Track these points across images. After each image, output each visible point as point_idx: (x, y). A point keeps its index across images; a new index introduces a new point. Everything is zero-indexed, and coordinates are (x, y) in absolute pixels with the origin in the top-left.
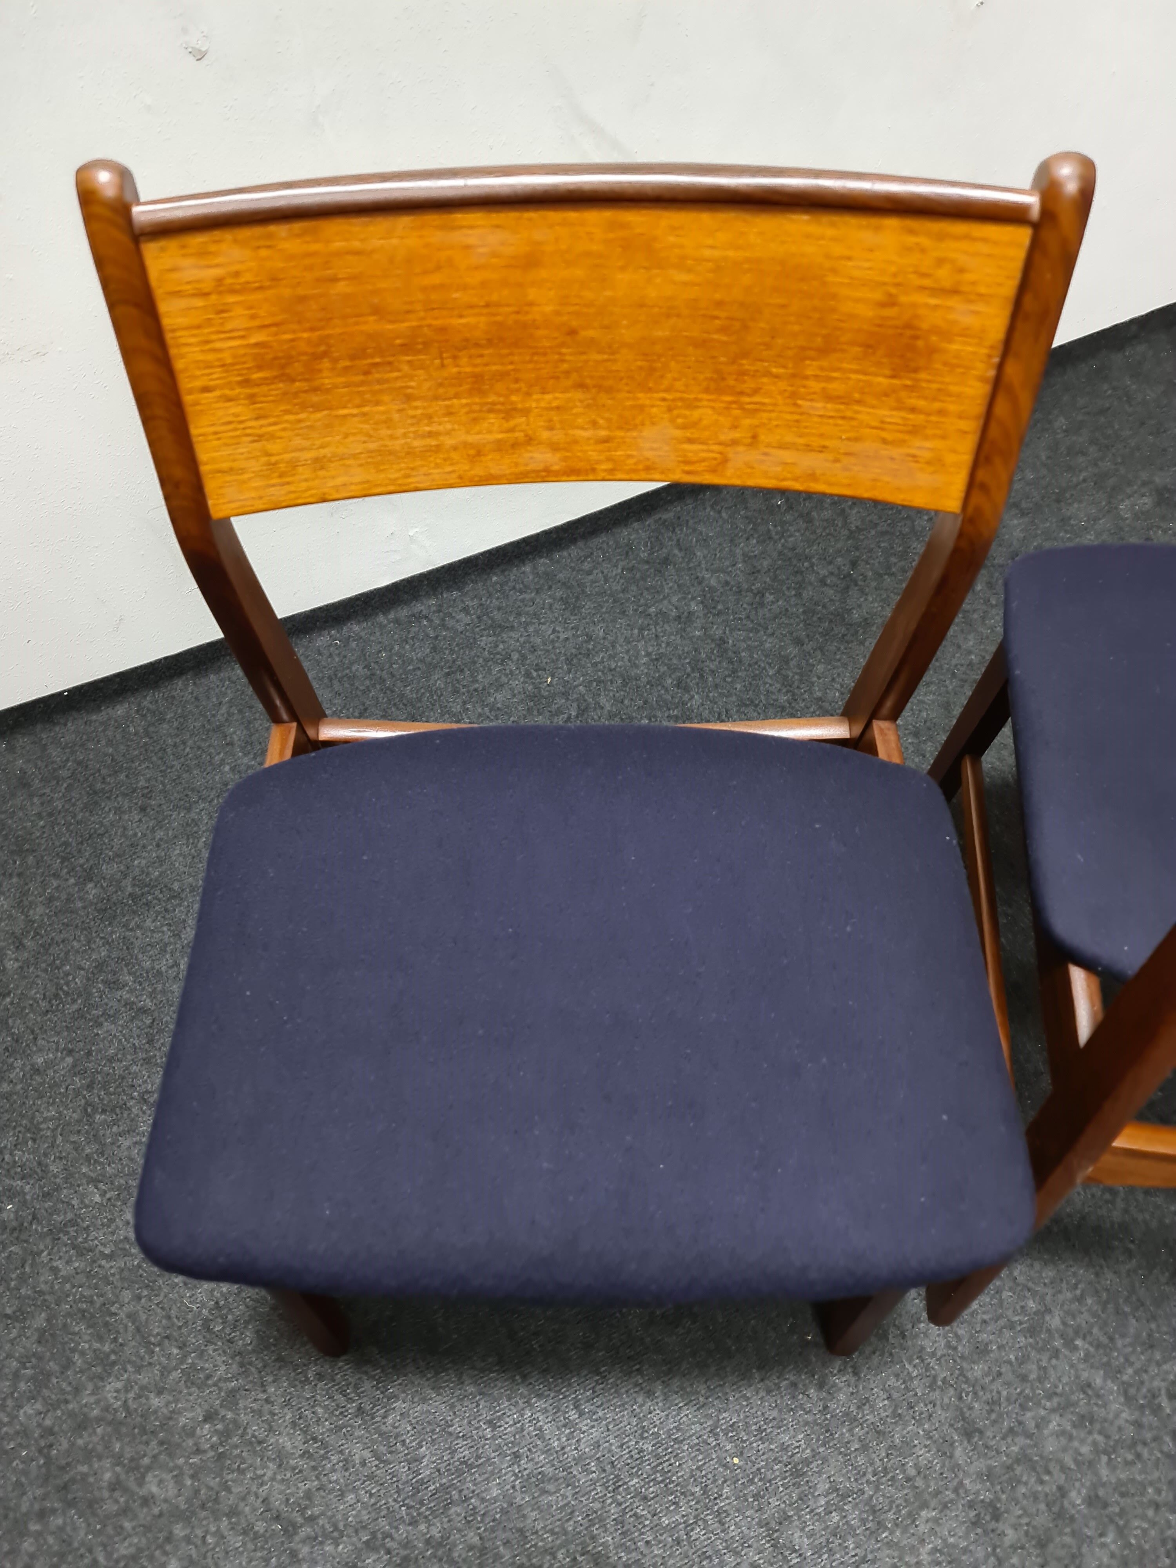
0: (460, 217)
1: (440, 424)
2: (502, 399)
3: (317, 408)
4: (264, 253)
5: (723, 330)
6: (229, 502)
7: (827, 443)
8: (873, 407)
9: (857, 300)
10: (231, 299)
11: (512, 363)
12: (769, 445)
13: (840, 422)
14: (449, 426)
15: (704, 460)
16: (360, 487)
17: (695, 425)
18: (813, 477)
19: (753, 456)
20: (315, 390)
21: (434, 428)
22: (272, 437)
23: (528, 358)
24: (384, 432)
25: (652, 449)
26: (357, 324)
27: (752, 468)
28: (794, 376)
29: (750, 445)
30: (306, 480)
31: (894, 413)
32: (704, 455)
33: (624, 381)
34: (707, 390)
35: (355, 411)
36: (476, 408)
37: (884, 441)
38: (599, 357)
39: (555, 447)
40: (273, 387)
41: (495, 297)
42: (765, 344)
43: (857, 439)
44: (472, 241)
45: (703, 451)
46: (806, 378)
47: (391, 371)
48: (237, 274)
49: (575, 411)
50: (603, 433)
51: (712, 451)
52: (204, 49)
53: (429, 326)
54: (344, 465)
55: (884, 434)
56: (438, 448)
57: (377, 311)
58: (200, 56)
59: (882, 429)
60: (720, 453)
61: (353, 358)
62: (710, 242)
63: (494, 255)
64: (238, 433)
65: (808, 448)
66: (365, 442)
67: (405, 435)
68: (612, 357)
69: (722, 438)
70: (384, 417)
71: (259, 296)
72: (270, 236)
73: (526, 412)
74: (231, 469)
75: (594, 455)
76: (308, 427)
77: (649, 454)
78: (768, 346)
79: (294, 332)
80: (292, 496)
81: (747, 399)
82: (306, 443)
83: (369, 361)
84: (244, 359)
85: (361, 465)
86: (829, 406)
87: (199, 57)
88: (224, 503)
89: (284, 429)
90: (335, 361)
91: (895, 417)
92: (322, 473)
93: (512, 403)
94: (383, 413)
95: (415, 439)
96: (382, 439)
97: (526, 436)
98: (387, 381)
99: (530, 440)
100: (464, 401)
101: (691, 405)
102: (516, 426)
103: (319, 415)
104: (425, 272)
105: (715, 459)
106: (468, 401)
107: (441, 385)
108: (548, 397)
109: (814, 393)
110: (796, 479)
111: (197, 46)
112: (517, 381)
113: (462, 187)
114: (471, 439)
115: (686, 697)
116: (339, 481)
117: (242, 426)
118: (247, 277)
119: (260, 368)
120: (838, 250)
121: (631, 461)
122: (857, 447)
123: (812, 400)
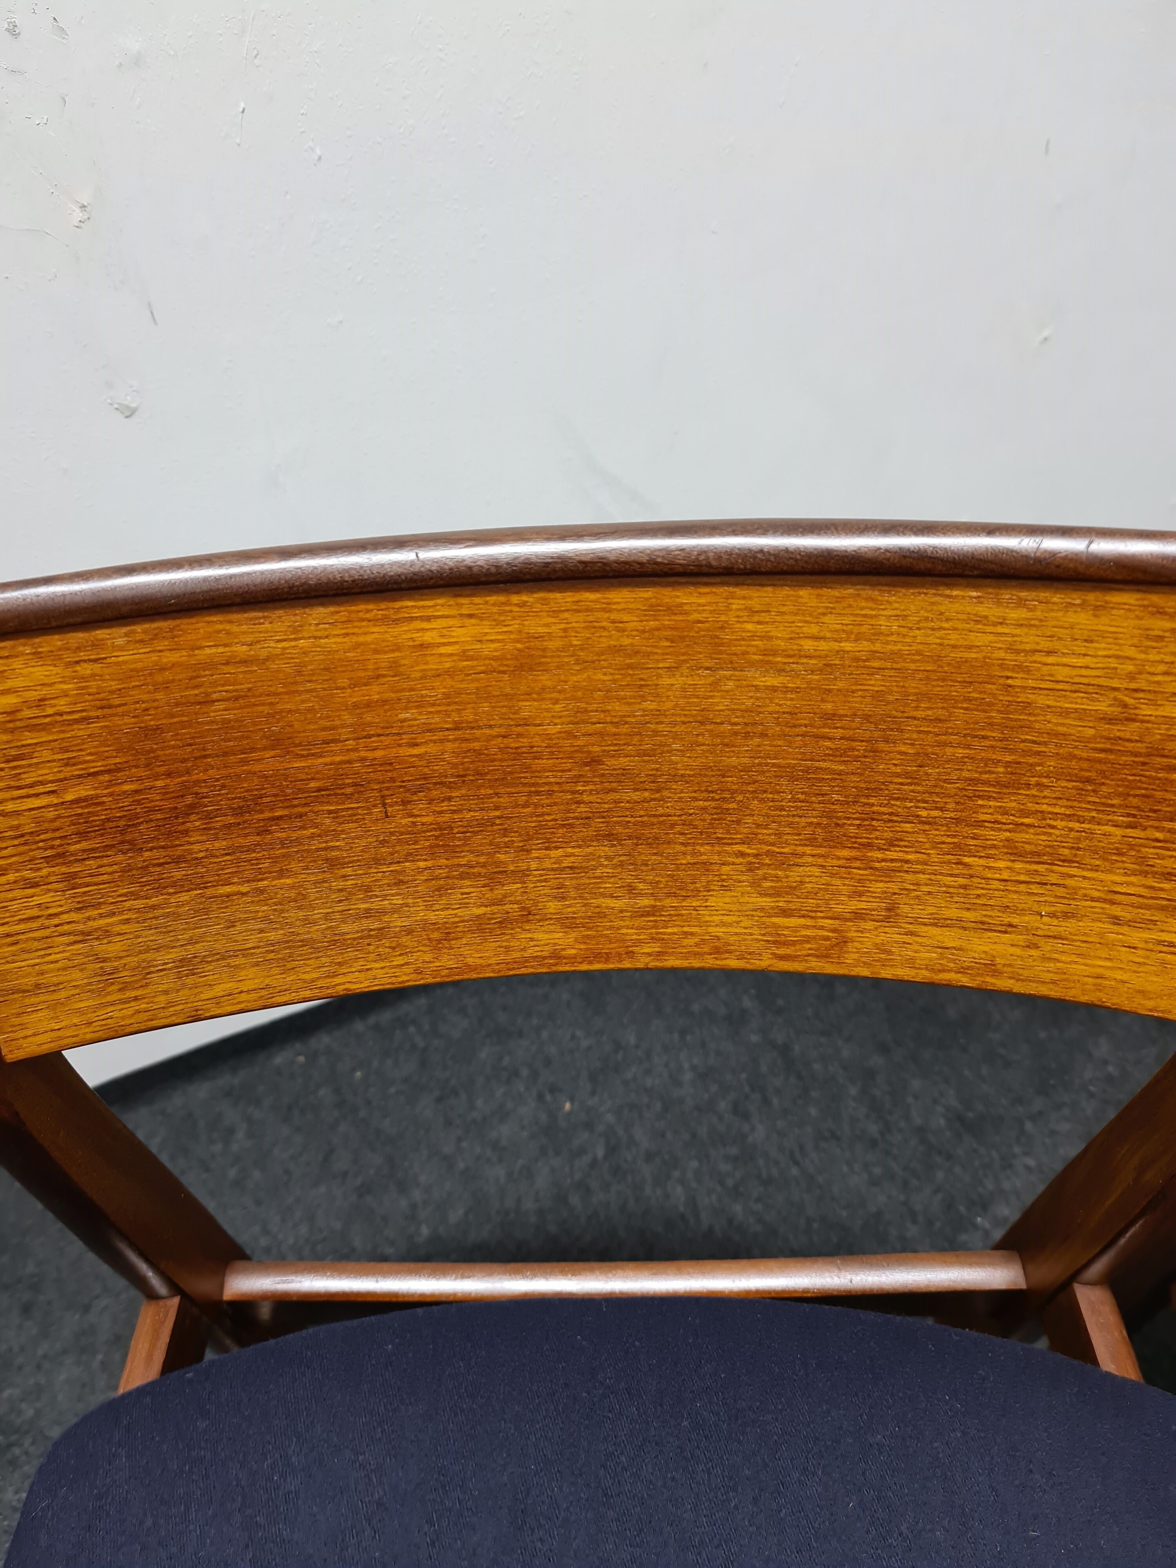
0: (409, 605)
1: (384, 897)
2: (482, 859)
3: (180, 886)
4: (86, 669)
5: (835, 754)
6: (34, 1035)
7: (1015, 920)
8: (1096, 869)
9: (1065, 713)
10: (29, 738)
11: (497, 808)
12: (916, 921)
13: (1035, 889)
14: (397, 900)
15: (808, 939)
16: (254, 995)
17: (791, 890)
18: (992, 968)
19: (891, 935)
20: (177, 861)
21: (376, 904)
22: (106, 934)
23: (522, 800)
24: (293, 915)
25: (723, 924)
26: (244, 762)
27: (890, 953)
28: (958, 821)
29: (887, 919)
30: (166, 992)
31: (1133, 879)
32: (808, 933)
33: (678, 829)
34: (812, 841)
35: (244, 888)
36: (443, 872)
37: (1116, 920)
38: (636, 796)
39: (567, 923)
40: (105, 861)
41: (468, 715)
42: (907, 775)
43: (1066, 915)
44: (428, 637)
45: (807, 927)
46: (980, 824)
47: (303, 828)
48: (41, 702)
49: (598, 872)
50: (646, 902)
51: (822, 928)
52: (134, 405)
53: (363, 759)
54: (229, 966)
55: (1117, 911)
56: (381, 933)
57: (276, 742)
58: (130, 413)
59: (1112, 903)
60: (834, 931)
61: (239, 811)
62: (814, 630)
63: (464, 655)
64: (47, 932)
65: (983, 926)
66: (261, 931)
67: (327, 917)
68: (657, 795)
69: (839, 909)
70: (293, 894)
71: (81, 731)
72: (97, 645)
73: (522, 875)
74: (37, 986)
75: (631, 934)
76: (168, 915)
77: (719, 931)
78: (914, 779)
79: (140, 779)
80: (143, 1016)
81: (879, 855)
82: (162, 940)
83: (267, 815)
84: (57, 824)
85: (257, 964)
86: (1018, 866)
87: (128, 414)
88: (26, 1037)
89: (127, 921)
90: (209, 816)
91: (1135, 885)
92: (190, 980)
93: (498, 864)
94: (292, 887)
95: (344, 921)
96: (291, 924)
97: (523, 909)
98: (298, 841)
99: (527, 915)
100: (422, 864)
101: (784, 862)
102: (505, 896)
103: (184, 897)
104: (354, 684)
105: (827, 939)
106: (429, 864)
107: (383, 842)
108: (554, 853)
109: (994, 847)
110: (962, 971)
111: (126, 403)
112: (505, 832)
113: (412, 563)
114: (432, 917)
115: (746, 1128)
116: (218, 991)
117: (56, 921)
118: (62, 705)
119: (83, 835)
120: (1030, 639)
121: (691, 941)
122: (1067, 927)
123: (988, 857)
